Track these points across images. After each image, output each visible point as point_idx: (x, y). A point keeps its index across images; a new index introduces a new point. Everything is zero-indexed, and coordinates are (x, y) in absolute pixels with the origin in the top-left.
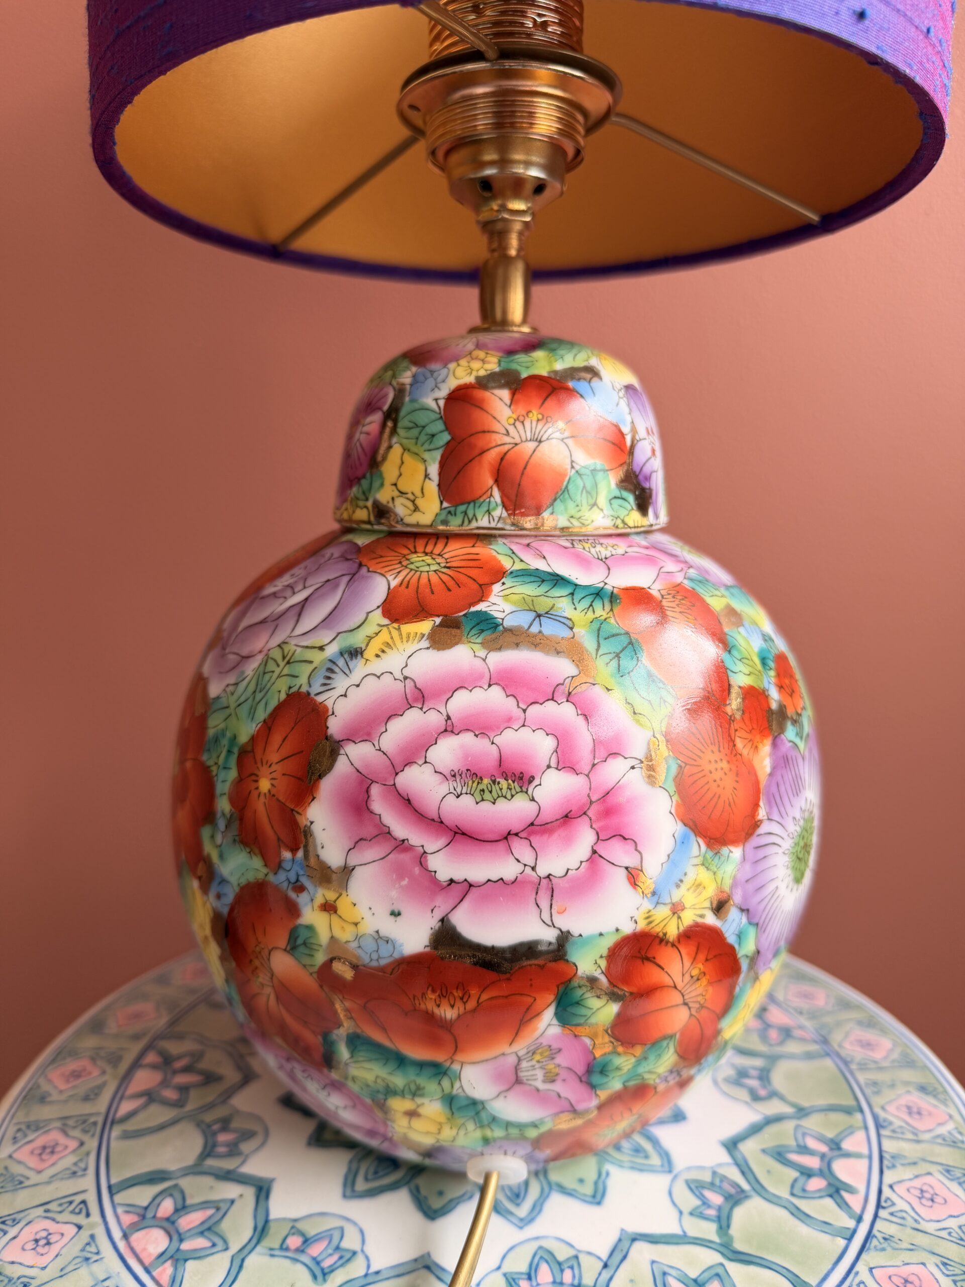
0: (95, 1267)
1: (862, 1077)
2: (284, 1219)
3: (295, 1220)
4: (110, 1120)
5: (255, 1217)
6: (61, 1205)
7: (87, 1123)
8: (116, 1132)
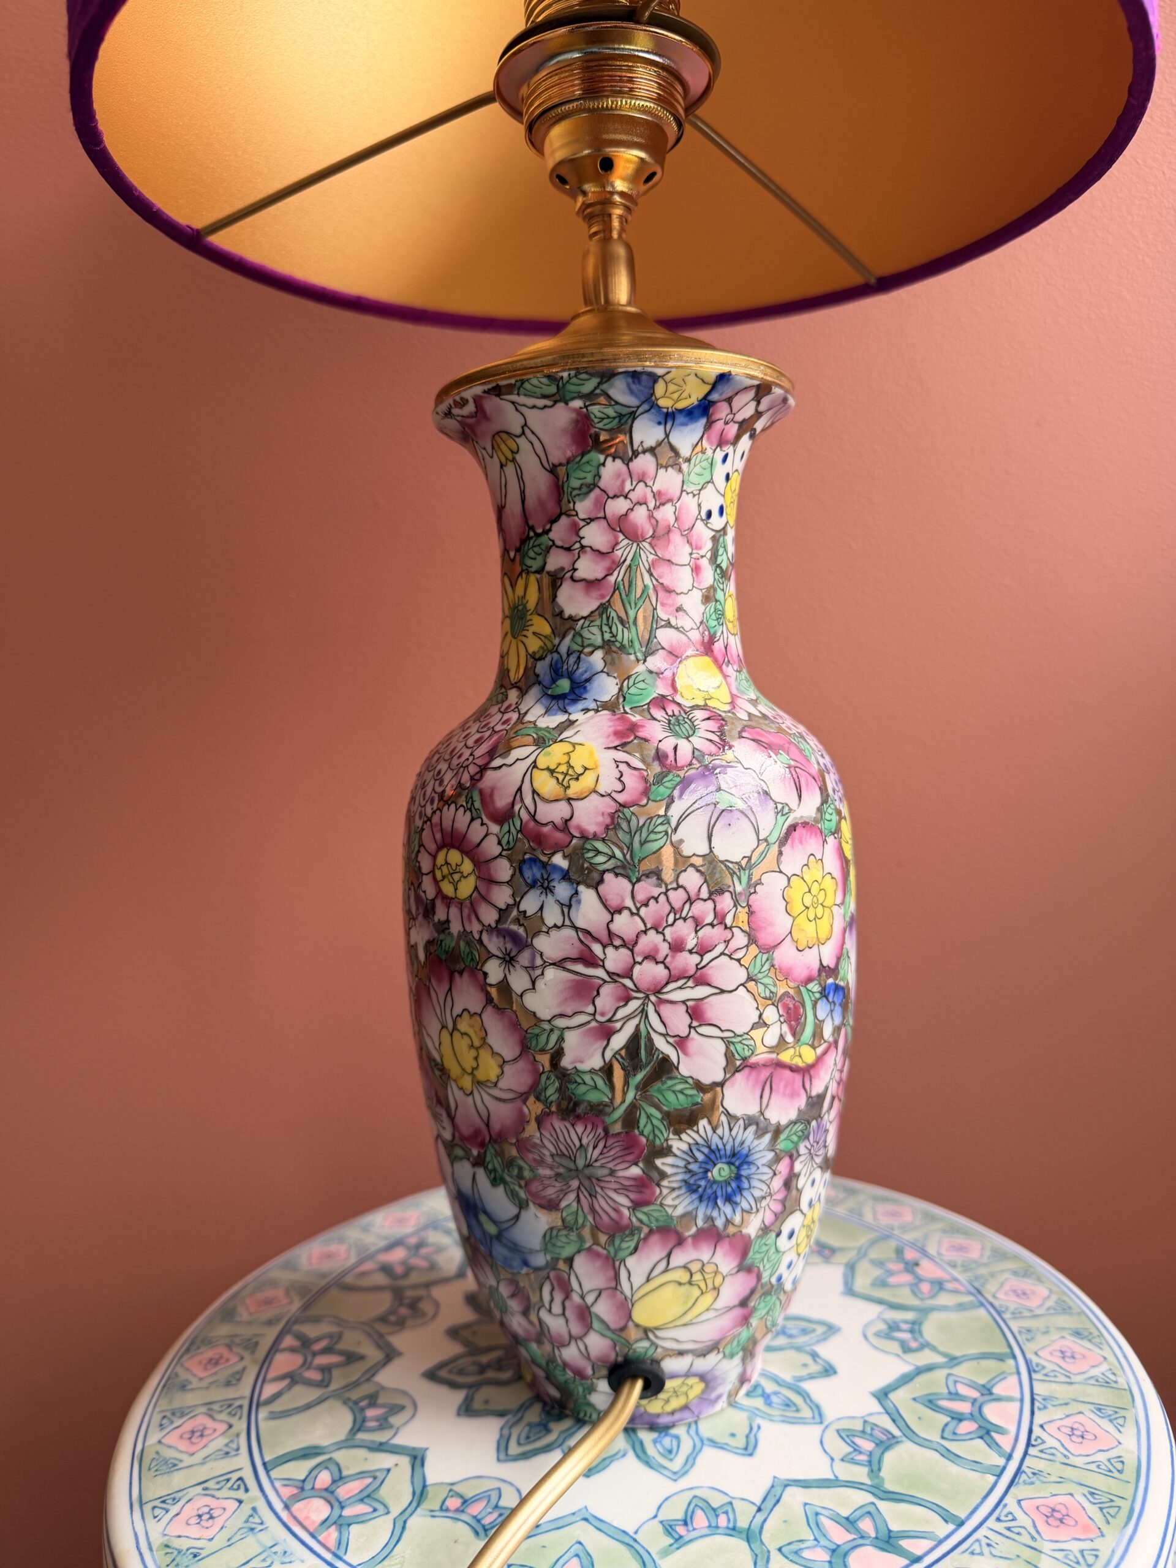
0: (261, 1536)
1: (1015, 1325)
2: (442, 1484)
3: (453, 1484)
4: (255, 1403)
5: (412, 1483)
6: (218, 1483)
7: (233, 1407)
8: (263, 1413)
